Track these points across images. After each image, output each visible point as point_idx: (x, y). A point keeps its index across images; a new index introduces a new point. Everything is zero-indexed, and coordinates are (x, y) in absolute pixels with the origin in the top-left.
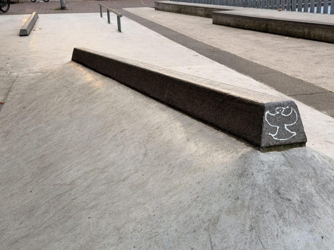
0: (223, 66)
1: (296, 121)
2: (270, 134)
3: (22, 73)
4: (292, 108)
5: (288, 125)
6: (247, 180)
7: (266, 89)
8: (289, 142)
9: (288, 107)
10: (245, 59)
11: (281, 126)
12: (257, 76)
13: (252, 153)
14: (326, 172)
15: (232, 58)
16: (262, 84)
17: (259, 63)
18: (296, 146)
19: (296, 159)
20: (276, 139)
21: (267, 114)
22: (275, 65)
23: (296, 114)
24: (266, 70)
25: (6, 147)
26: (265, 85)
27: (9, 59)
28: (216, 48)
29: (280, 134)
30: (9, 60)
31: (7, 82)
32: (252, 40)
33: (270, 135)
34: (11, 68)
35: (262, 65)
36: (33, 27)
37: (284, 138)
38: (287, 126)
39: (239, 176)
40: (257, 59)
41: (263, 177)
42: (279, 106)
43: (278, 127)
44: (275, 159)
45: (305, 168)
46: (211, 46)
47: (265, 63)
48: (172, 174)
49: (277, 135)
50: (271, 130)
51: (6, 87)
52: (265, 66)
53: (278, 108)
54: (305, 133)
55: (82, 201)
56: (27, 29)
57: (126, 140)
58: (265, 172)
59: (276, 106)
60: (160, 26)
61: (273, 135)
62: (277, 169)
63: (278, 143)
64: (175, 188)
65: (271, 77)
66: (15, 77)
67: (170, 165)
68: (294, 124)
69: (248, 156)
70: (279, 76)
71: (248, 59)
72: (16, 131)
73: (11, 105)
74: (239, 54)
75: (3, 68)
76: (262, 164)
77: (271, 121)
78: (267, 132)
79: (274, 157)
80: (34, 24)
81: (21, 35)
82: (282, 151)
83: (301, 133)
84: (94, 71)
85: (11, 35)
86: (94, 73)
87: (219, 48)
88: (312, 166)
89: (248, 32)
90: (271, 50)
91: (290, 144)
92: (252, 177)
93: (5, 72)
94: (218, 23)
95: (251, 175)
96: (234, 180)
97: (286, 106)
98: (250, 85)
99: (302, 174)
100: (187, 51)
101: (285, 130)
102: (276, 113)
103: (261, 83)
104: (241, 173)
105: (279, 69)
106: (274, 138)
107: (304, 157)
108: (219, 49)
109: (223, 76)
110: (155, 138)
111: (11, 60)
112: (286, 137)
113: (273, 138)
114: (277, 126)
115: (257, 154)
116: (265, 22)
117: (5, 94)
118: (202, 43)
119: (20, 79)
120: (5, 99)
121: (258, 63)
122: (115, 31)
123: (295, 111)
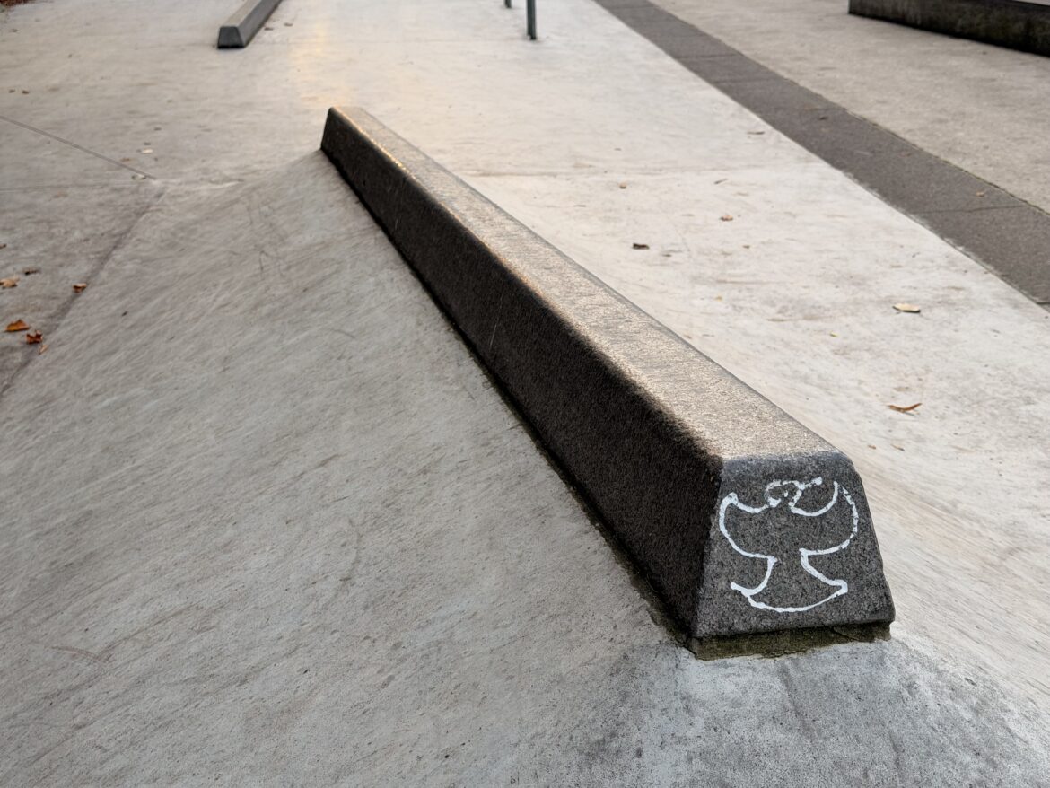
0: (838, 174)
1: (852, 536)
2: (734, 586)
3: (179, 181)
4: (835, 484)
5: (813, 553)
6: (612, 777)
7: (966, 272)
8: (814, 620)
9: (818, 481)
10: (926, 150)
11: (785, 555)
12: (946, 220)
13: (661, 655)
14: (947, 765)
15: (880, 147)
16: (956, 253)
17: (969, 169)
18: (846, 637)
19: (831, 696)
20: (761, 606)
21: (728, 507)
22: (1025, 178)
23: (854, 508)
24: (986, 196)
25: (17, 460)
26: (968, 256)
27: (157, 129)
28: (834, 104)
29: (780, 589)
30: (159, 133)
31: (125, 209)
32: (967, 79)
33: (736, 591)
34: (153, 163)
35: (978, 175)
36: (267, 18)
37: (795, 605)
38: (809, 557)
39: (588, 754)
40: (967, 152)
41: (679, 769)
42: (780, 478)
43: (771, 561)
44: (745, 692)
45: (859, 741)
46: (820, 96)
47: (991, 168)
48: (384, 692)
49: (765, 589)
50: (743, 571)
51: (114, 229)
52: (989, 179)
53: (776, 484)
54: (885, 587)
55: (98, 743)
56: (241, 25)
57: (320, 502)
58: (691, 747)
59: (769, 478)
60: (671, 18)
61: (747, 593)
62: (742, 738)
63: (767, 623)
64: (371, 758)
65: (996, 224)
66: (153, 195)
67: (397, 646)
68: (842, 551)
69: (642, 666)
70: (1026, 222)
71: (935, 153)
72: (68, 400)
73: (101, 298)
74: (910, 131)
75: (128, 160)
76: (687, 709)
77: (743, 536)
78: (724, 577)
79: (743, 680)
80: (276, 7)
81: (221, 47)
82: (783, 658)
83: (869, 585)
84: (357, 199)
85: (194, 44)
86: (355, 206)
87: (843, 105)
88: (891, 733)
89: (961, 48)
90: (1026, 119)
91: (821, 628)
92: (634, 765)
93: (129, 174)
94: (868, 11)
95: (633, 754)
96: (566, 771)
97: (812, 477)
98: (914, 256)
99: (841, 767)
100: (733, 115)
101: (802, 572)
102: (768, 503)
103: (954, 247)
104: (598, 742)
105: (1034, 193)
106: (753, 604)
107: (870, 686)
108: (844, 109)
109: (829, 216)
110: (402, 511)
111: (163, 134)
112: (802, 600)
113: (748, 604)
114: (769, 554)
115: (677, 666)
116: (1024, 15)
117: (101, 255)
118: (792, 84)
119: (167, 202)
120: (95, 273)
121: (966, 169)
122: (516, 35)
123: (848, 498)
